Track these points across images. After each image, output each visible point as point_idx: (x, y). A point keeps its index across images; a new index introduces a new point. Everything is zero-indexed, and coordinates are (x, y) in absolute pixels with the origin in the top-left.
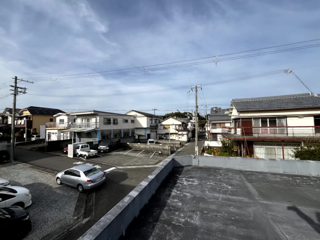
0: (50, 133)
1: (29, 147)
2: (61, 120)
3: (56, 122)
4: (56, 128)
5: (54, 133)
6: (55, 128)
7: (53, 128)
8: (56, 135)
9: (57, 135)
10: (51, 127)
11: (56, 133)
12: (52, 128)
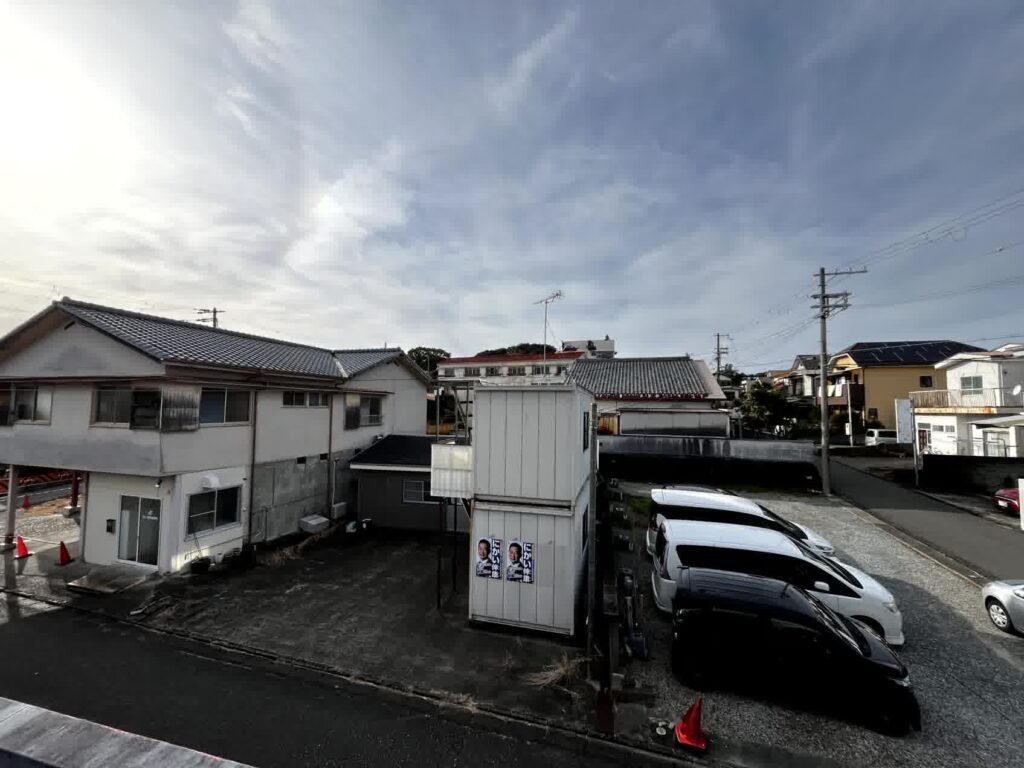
0: (928, 426)
1: (865, 464)
2: (965, 381)
3: (946, 388)
4: (950, 410)
5: (941, 428)
6: (943, 410)
7: (938, 410)
8: (950, 434)
9: (955, 434)
10: (932, 407)
11: (951, 429)
12: (932, 410)
